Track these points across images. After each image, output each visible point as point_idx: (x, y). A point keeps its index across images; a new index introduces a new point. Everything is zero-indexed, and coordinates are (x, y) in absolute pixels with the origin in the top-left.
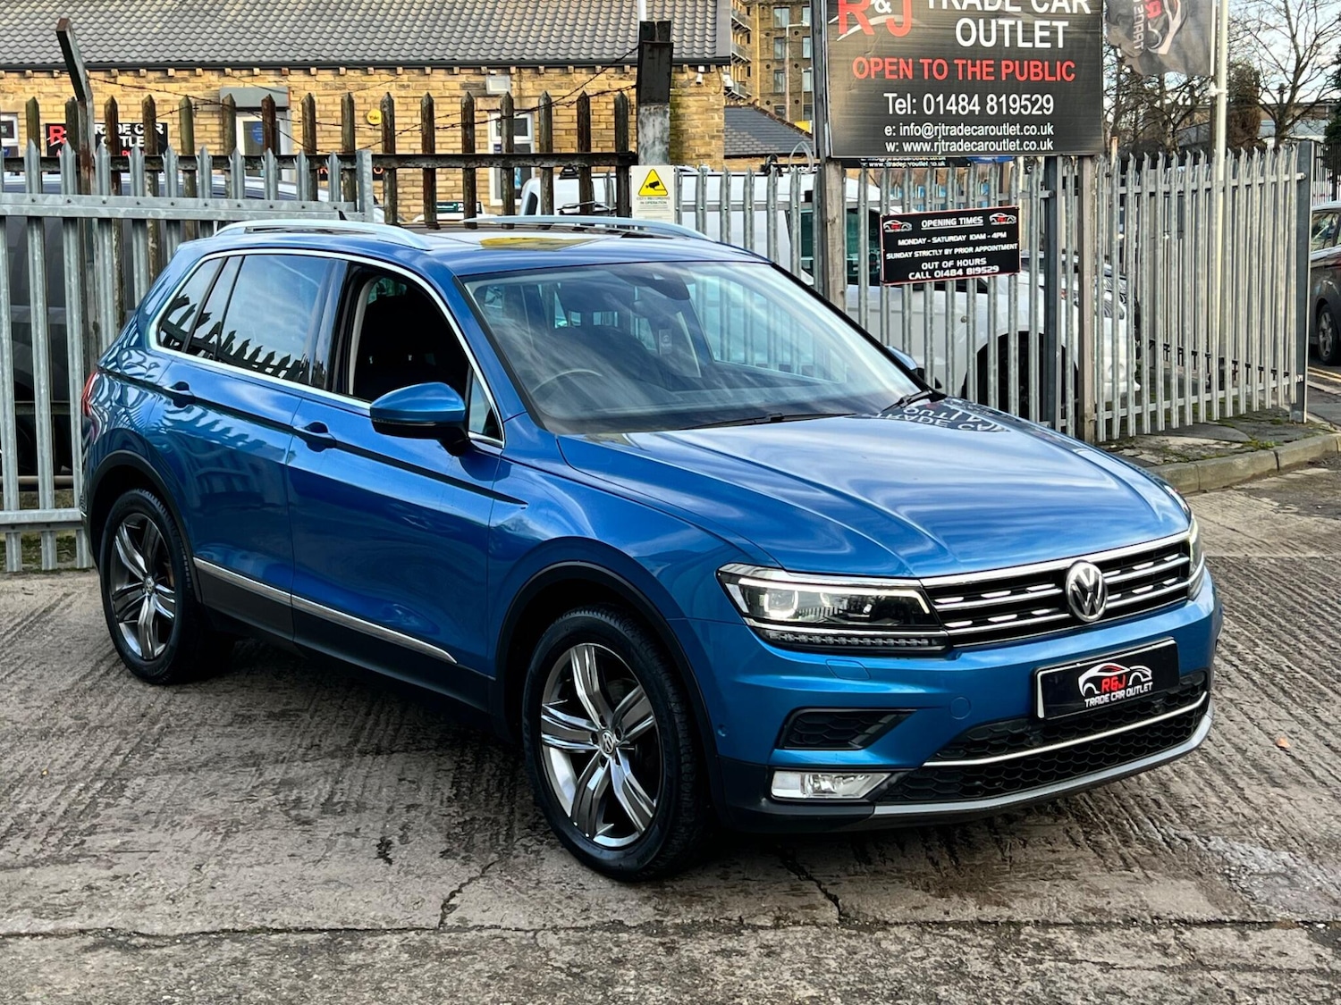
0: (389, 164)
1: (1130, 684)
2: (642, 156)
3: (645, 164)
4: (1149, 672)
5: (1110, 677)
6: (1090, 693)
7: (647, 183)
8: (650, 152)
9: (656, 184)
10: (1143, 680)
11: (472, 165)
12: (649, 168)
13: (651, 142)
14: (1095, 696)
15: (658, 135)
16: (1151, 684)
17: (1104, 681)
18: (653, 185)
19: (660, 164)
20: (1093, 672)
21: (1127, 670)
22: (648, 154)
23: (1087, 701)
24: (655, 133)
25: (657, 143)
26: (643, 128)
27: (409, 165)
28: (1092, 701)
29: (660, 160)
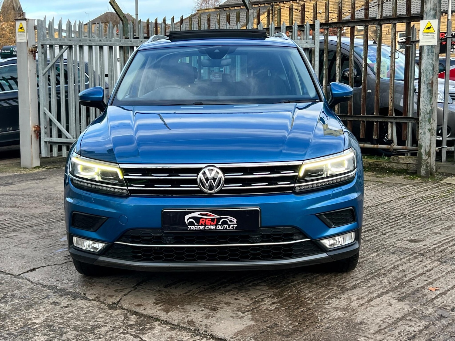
0: (339, 26)
1: (220, 223)
2: (425, 16)
3: (426, 20)
4: (235, 221)
5: (206, 219)
6: (191, 224)
7: (426, 28)
8: (428, 14)
9: (430, 27)
10: (229, 223)
11: (367, 24)
12: (427, 21)
13: (429, 10)
14: (195, 225)
15: (432, 7)
16: (235, 226)
17: (201, 220)
18: (429, 28)
19: (432, 19)
20: (195, 215)
21: (218, 217)
22: (427, 16)
23: (189, 227)
24: (431, 6)
25: (431, 10)
26: (426, 4)
27: (346, 26)
28: (193, 228)
29: (432, 18)
